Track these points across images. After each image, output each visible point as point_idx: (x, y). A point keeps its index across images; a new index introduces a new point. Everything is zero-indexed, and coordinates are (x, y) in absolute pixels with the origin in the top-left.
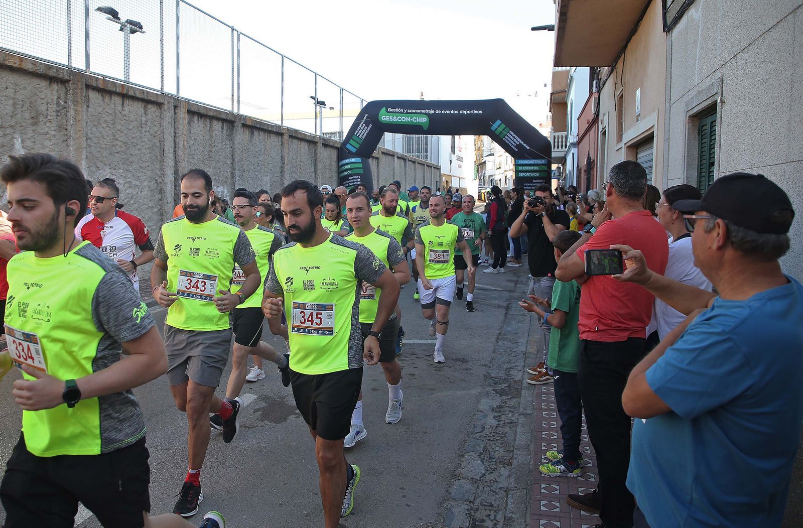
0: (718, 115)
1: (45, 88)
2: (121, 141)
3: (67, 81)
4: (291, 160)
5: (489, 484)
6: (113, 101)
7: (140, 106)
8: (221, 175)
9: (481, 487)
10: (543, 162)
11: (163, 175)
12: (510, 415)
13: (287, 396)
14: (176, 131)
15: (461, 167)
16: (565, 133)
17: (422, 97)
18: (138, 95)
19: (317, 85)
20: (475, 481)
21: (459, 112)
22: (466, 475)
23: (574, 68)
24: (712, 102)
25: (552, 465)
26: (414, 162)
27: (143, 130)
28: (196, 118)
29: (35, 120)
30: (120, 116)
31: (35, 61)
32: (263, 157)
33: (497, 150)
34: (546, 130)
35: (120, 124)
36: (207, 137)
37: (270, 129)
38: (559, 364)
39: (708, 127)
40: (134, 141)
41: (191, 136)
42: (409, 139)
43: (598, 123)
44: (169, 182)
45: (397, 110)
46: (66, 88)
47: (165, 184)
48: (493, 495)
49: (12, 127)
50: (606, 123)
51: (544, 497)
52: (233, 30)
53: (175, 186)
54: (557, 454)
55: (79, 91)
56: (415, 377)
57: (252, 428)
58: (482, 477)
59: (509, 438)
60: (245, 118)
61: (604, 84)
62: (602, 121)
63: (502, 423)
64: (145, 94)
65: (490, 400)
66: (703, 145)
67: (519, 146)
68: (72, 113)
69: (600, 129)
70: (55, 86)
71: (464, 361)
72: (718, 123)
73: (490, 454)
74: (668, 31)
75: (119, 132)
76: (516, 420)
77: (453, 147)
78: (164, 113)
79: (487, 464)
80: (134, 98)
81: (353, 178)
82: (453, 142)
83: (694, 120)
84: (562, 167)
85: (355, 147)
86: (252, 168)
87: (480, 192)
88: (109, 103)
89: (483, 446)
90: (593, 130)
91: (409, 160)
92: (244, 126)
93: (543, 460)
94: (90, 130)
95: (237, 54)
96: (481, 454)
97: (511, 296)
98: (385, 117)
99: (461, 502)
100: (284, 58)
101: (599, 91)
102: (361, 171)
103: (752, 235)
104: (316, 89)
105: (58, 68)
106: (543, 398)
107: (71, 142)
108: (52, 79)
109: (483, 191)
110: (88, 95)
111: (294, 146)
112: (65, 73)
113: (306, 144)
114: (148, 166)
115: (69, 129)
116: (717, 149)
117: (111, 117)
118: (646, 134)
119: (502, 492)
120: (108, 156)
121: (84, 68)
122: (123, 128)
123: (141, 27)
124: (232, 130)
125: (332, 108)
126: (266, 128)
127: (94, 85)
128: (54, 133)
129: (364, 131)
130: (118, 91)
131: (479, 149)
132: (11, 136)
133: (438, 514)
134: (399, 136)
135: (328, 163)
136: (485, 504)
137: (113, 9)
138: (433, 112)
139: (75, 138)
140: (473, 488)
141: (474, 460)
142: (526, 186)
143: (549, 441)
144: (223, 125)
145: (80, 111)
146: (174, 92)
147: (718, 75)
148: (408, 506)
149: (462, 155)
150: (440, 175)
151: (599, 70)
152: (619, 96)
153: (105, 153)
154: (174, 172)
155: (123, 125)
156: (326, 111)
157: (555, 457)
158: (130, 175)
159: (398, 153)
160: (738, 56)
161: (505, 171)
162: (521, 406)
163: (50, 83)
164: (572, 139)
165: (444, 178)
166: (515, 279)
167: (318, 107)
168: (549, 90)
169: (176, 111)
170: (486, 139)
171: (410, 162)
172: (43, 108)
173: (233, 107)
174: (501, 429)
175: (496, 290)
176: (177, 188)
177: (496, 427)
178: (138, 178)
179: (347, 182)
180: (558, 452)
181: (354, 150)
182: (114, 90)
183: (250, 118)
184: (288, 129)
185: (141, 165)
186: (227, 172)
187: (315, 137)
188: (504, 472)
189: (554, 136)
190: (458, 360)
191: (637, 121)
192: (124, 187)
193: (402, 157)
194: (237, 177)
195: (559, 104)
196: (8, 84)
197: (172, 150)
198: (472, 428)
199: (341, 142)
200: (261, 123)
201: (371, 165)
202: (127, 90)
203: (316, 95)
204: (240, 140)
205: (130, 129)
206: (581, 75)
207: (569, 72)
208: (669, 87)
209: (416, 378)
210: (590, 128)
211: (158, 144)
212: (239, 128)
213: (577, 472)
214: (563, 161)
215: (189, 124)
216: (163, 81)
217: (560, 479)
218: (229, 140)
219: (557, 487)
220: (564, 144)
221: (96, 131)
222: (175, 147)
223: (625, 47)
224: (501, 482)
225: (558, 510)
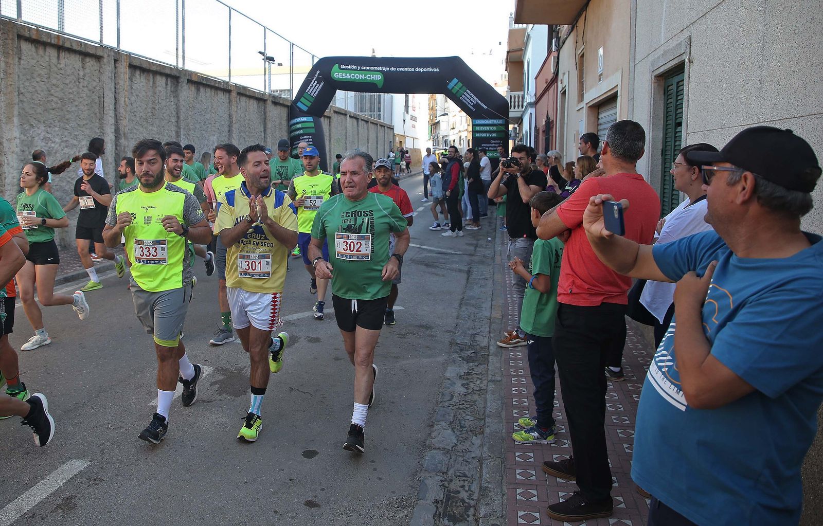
0: (686, 75)
2: (56, 97)
4: (239, 118)
5: (462, 454)
6: (47, 53)
7: (77, 59)
8: (166, 134)
9: (453, 457)
10: (501, 122)
12: (478, 382)
13: (245, 368)
14: (117, 87)
15: (415, 127)
16: (522, 93)
17: (374, 54)
18: (75, 47)
19: (266, 40)
20: (447, 452)
21: (415, 70)
22: (437, 445)
23: (531, 26)
24: (679, 62)
25: (525, 432)
26: (367, 122)
27: (81, 85)
28: (138, 72)
30: (56, 69)
32: (209, 115)
33: (451, 110)
34: (502, 89)
35: (55, 78)
36: (150, 94)
37: (217, 85)
38: (534, 329)
39: (674, 87)
40: (71, 96)
41: (133, 91)
42: (362, 97)
43: (557, 82)
44: (109, 141)
45: (350, 67)
48: (466, 465)
50: (566, 82)
51: (519, 465)
53: (116, 145)
54: (529, 421)
55: (10, 42)
57: (209, 402)
58: (454, 446)
59: (479, 406)
60: (191, 73)
61: (564, 43)
62: (562, 80)
63: (470, 391)
64: (83, 47)
65: (457, 367)
66: (669, 105)
67: (476, 106)
68: (2, 65)
69: (560, 89)
71: (427, 327)
72: (686, 82)
73: (460, 423)
75: (54, 87)
76: (484, 387)
77: (407, 107)
78: (103, 66)
79: (458, 433)
80: (70, 50)
81: (304, 137)
82: (407, 101)
83: (659, 80)
84: (518, 128)
85: (306, 106)
86: (198, 127)
88: (43, 55)
89: (452, 415)
90: (552, 89)
91: (362, 120)
92: (190, 81)
93: (516, 428)
94: (23, 84)
95: (182, 6)
96: (451, 423)
97: (472, 260)
98: (338, 74)
99: (434, 473)
100: (232, 10)
101: (559, 50)
102: (313, 131)
103: (780, 191)
104: (265, 43)
106: (511, 364)
107: (2, 97)
110: (20, 46)
111: (243, 104)
113: (255, 103)
114: (87, 124)
117: (45, 70)
118: (609, 94)
119: (475, 462)
120: (42, 113)
121: (15, 17)
122: (59, 82)
124: (177, 86)
125: (280, 65)
126: (212, 84)
127: (27, 34)
129: (316, 88)
130: (53, 42)
131: (432, 109)
133: (412, 486)
134: (351, 94)
135: (278, 122)
136: (459, 474)
138: (388, 69)
139: (6, 93)
140: (445, 458)
141: (444, 429)
142: (483, 147)
143: (520, 408)
144: (167, 81)
145: (11, 64)
146: (114, 45)
147: (686, 34)
148: (380, 479)
149: (415, 114)
150: (394, 135)
151: (558, 28)
152: (580, 55)
153: (39, 110)
154: (115, 130)
155: (59, 79)
156: (274, 67)
157: (528, 424)
158: (66, 133)
159: (350, 112)
160: (707, 15)
161: (460, 131)
162: (489, 372)
164: (530, 98)
165: (397, 138)
166: (475, 242)
167: (267, 63)
168: (505, 48)
169: (117, 65)
170: (440, 97)
171: (363, 122)
173: (177, 61)
174: (470, 397)
175: (456, 254)
176: (118, 148)
177: (465, 395)
180: (531, 419)
181: (305, 109)
182: (49, 41)
183: (196, 74)
184: (236, 86)
185: (79, 123)
186: (172, 131)
187: (264, 94)
188: (477, 441)
189: (511, 96)
190: (421, 326)
191: (600, 80)
192: (60, 146)
193: (355, 116)
194: (182, 136)
195: (515, 63)
197: (112, 107)
198: (440, 397)
199: (291, 100)
200: (207, 79)
201: (323, 124)
202: (63, 41)
203: (265, 50)
204: (185, 96)
205: (67, 84)
206: (539, 33)
207: (525, 30)
208: (633, 47)
209: (379, 346)
210: (548, 88)
211: (97, 100)
212: (185, 84)
213: (550, 439)
214: (519, 121)
215: (131, 79)
216: (102, 32)
217: (534, 446)
218: (174, 97)
219: (532, 455)
220: (520, 103)
221: (28, 86)
222: (115, 104)
223: (587, 5)
224: (474, 452)
225: (534, 478)
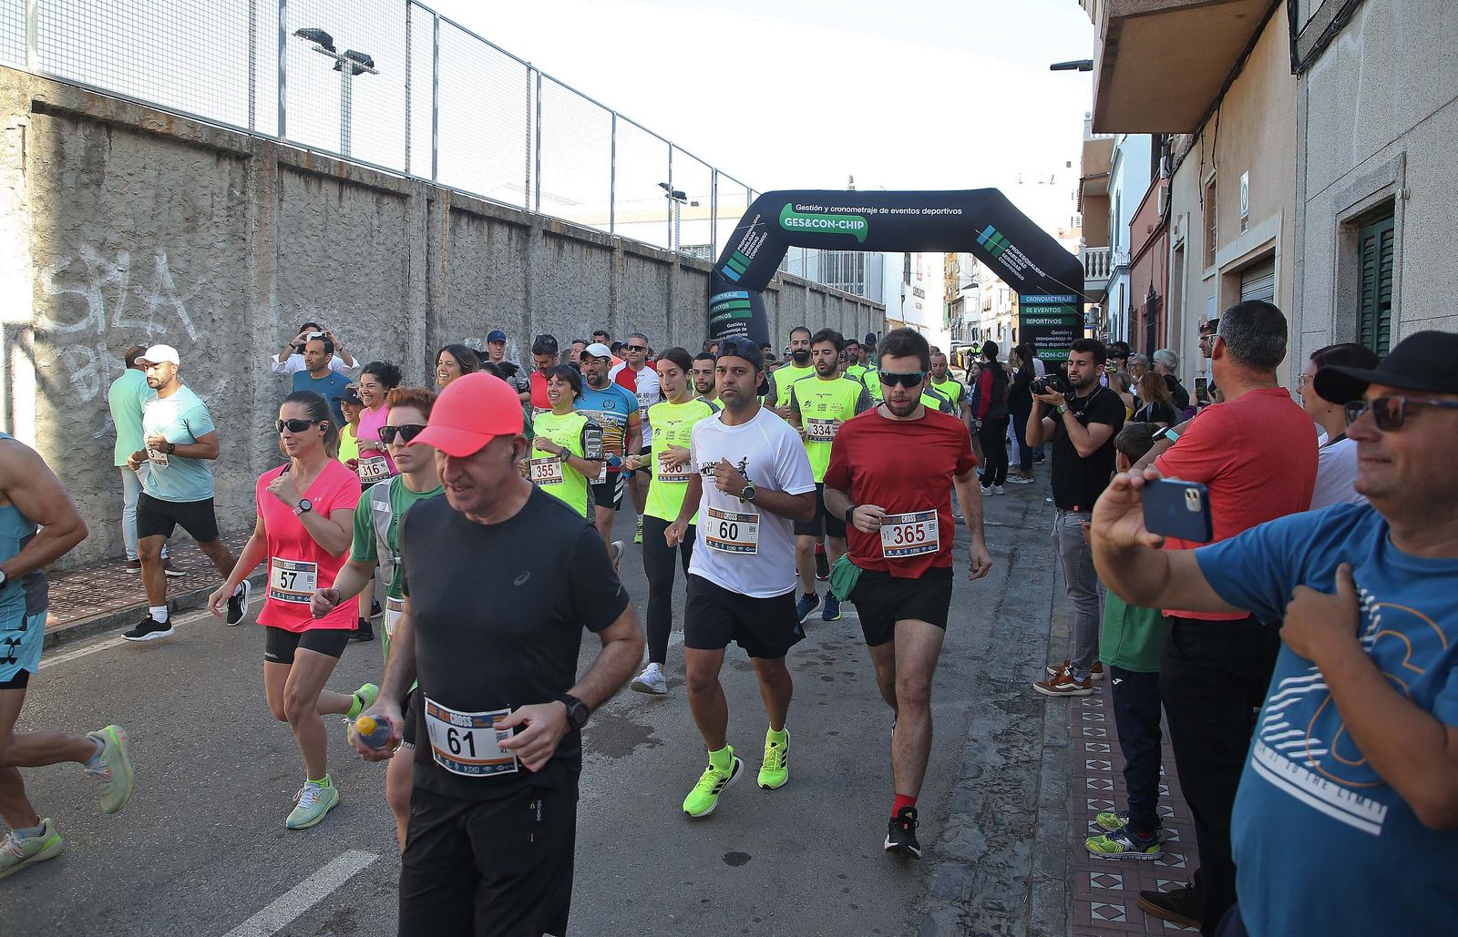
1: (208, 168)
2: (335, 260)
3: (248, 157)
4: (626, 294)
5: (996, 871)
6: (323, 192)
7: (369, 199)
9: (981, 876)
10: (1069, 299)
11: (407, 319)
12: (1026, 748)
14: (430, 243)
15: (921, 308)
16: (1107, 249)
17: (851, 185)
18: (367, 181)
19: (672, 165)
20: (970, 866)
21: (921, 212)
22: (954, 854)
23: (1122, 136)
24: (1385, 198)
25: (1108, 837)
26: (839, 299)
27: (375, 241)
28: (464, 220)
29: (191, 224)
30: (336, 216)
31: (194, 122)
32: (578, 289)
33: (984, 278)
34: (1072, 243)
35: (335, 230)
36: (483, 254)
38: (1119, 657)
39: (1377, 241)
40: (358, 259)
41: (456, 252)
42: (831, 258)
43: (1168, 231)
45: (811, 208)
46: (244, 169)
47: (411, 334)
48: (1004, 891)
49: (152, 235)
50: (1183, 232)
51: (1096, 895)
52: (529, 69)
53: (428, 338)
54: (1115, 819)
55: (267, 174)
56: (855, 677)
58: (982, 857)
59: (1027, 790)
60: (549, 220)
61: (1180, 164)
62: (1176, 228)
63: (1012, 762)
64: (379, 180)
65: (988, 719)
66: (1368, 273)
67: (1027, 272)
68: (254, 210)
69: (1173, 243)
70: (226, 165)
72: (1397, 233)
73: (994, 817)
74: (1301, 73)
75: (332, 245)
76: (1037, 757)
77: (907, 273)
78: (411, 211)
79: (990, 834)
80: (359, 186)
81: (734, 325)
82: (907, 265)
83: (1350, 229)
84: (1100, 309)
85: (737, 273)
86: (560, 308)
87: (953, 351)
88: (317, 194)
89: (981, 802)
90: (1159, 243)
91: (830, 295)
92: (547, 234)
93: (1091, 830)
94: (285, 240)
95: (535, 111)
96: (978, 817)
97: (1017, 536)
98: (791, 219)
99: (947, 902)
100: (617, 117)
101: (1171, 176)
102: (748, 314)
104: (670, 170)
105: (233, 133)
106: (1084, 718)
107: (252, 262)
108: (220, 154)
109: (959, 350)
110: (282, 181)
111: (633, 270)
112: (244, 143)
113: (653, 268)
114: (382, 304)
115: (248, 238)
116: (1395, 280)
117: (320, 218)
118: (1260, 252)
119: (1019, 886)
120: (313, 286)
121: (275, 134)
122: (340, 237)
123: (371, 64)
124: (526, 241)
125: (695, 204)
126: (584, 238)
127: (293, 163)
128: (221, 245)
129: (754, 243)
130: (332, 173)
131: (951, 276)
132: (149, 251)
133: (909, 923)
134: (813, 252)
135: (690, 299)
136: (990, 905)
137: (323, 32)
138: (875, 211)
139: (259, 255)
140: (967, 877)
141: (967, 826)
142: (1039, 342)
143: (1100, 794)
144: (511, 233)
145: (267, 209)
146: (428, 176)
147: (1397, 150)
148: (855, 907)
149: (922, 285)
150: (885, 321)
151: (1170, 139)
152: (1209, 185)
153: (309, 282)
154: (427, 314)
155: (341, 232)
156: (685, 209)
157: (1113, 824)
158: (350, 319)
159: (812, 283)
160: (1434, 117)
161: (998, 315)
162: (1046, 731)
163: (218, 160)
164: (1121, 258)
165: (891, 326)
166: (1023, 505)
167: (673, 202)
168: (1076, 173)
169: (431, 208)
170: (965, 258)
171: (833, 299)
172: (204, 203)
173: (528, 201)
174: (1011, 772)
176: (431, 343)
177: (1003, 769)
178: (365, 325)
179: (724, 333)
180: (1119, 815)
181: (736, 277)
182: (326, 171)
183: (559, 222)
184: (623, 241)
185: (370, 302)
187: (668, 253)
188: (1022, 849)
189: (1087, 254)
191: (1243, 228)
193: (819, 290)
194: (533, 323)
195: (1095, 198)
196: (147, 161)
197: (423, 277)
198: (959, 771)
199: (713, 264)
200: (574, 228)
201: (765, 303)
202: (347, 172)
203: (670, 181)
204: (539, 258)
205: (352, 240)
206: (1136, 147)
207: (1113, 141)
208: (1302, 171)
209: (856, 681)
210: (1153, 240)
211: (399, 266)
212: (539, 238)
213: (1152, 852)
214: (1102, 296)
215: (453, 230)
216: (409, 156)
217: (1123, 863)
218: (521, 259)
219: (1119, 878)
220: (1104, 267)
221: (293, 243)
222: (428, 270)
223: (1220, 99)
224: (1017, 868)
225: (1122, 919)
